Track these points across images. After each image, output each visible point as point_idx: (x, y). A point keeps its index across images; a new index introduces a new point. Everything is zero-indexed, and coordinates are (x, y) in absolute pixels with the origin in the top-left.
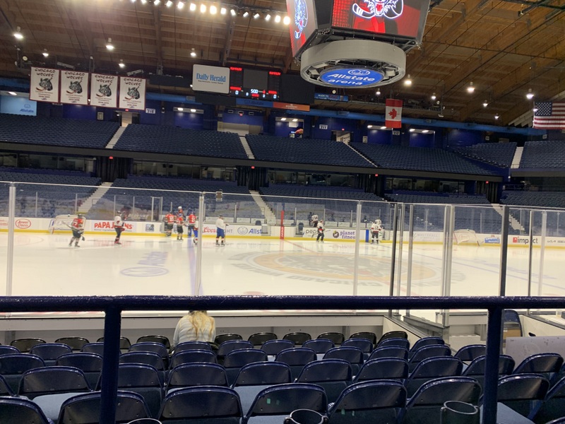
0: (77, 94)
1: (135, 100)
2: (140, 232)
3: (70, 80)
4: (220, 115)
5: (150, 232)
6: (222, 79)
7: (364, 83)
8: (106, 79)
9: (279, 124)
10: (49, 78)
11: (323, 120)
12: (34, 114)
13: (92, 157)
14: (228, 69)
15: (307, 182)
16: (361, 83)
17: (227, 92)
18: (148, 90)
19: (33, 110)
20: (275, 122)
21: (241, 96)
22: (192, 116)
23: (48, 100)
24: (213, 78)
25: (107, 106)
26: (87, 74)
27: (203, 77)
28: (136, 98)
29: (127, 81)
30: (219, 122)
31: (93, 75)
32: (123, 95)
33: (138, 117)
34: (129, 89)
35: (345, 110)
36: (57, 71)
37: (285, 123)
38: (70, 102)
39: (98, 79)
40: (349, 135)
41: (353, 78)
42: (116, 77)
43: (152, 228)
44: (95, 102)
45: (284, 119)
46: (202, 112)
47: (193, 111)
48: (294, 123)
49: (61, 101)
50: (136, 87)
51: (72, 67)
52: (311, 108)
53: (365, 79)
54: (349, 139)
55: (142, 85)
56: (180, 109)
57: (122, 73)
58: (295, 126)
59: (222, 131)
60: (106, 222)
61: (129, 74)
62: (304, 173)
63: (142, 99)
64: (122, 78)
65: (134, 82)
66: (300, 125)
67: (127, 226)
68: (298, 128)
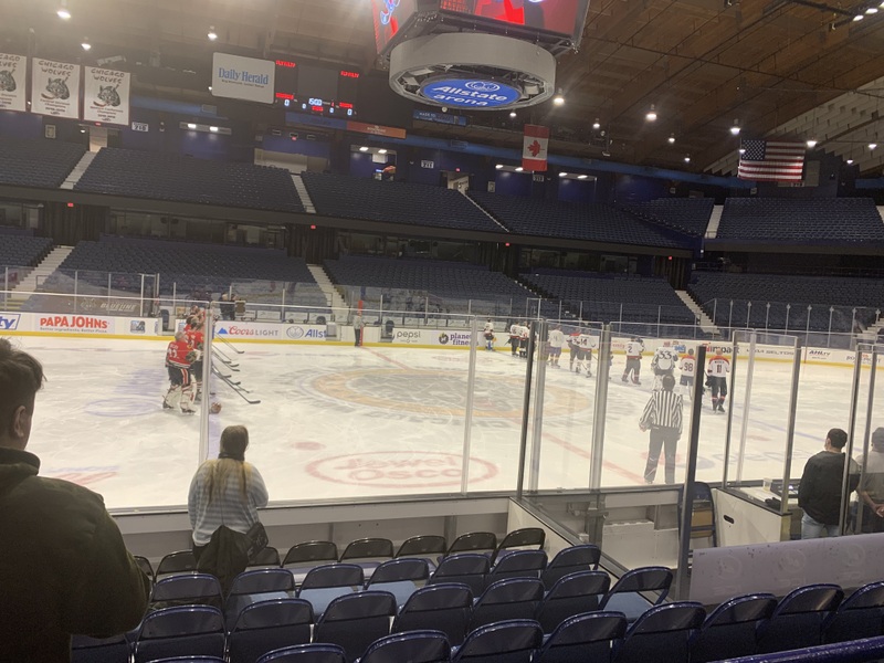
0: (6, 92)
1: (111, 107)
2: (122, 333)
4: (260, 138)
5: (139, 334)
6: (263, 80)
7: (491, 103)
8: (58, 69)
9: (357, 156)
11: (427, 153)
13: (37, 202)
14: (273, 63)
15: (401, 253)
16: (485, 103)
17: (271, 102)
18: (134, 93)
20: (351, 153)
21: (295, 108)
22: (212, 137)
24: (246, 76)
25: (62, 115)
26: (23, 59)
27: (230, 75)
28: (114, 105)
29: (97, 75)
30: (256, 150)
31: (36, 61)
32: (91, 98)
34: (101, 89)
35: (462, 138)
37: (367, 156)
39: (45, 67)
40: (466, 179)
41: (473, 94)
42: (77, 67)
43: (141, 327)
44: (40, 107)
45: (364, 149)
46: (228, 131)
47: (214, 129)
48: (380, 156)
52: (407, 133)
53: (491, 97)
54: (467, 185)
55: (123, 84)
56: (192, 126)
57: (86, 61)
58: (383, 161)
59: (263, 164)
60: (62, 316)
61: (101, 62)
62: (396, 238)
63: (125, 106)
64: (88, 69)
65: (111, 77)
66: (391, 160)
67: (98, 324)
68: (387, 165)
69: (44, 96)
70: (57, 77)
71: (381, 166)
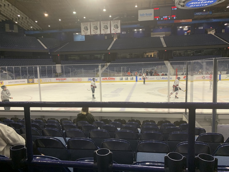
0: (96, 30)
1: (117, 29)
2: (118, 81)
3: (94, 25)
4: (152, 30)
5: (122, 81)
6: (151, 14)
7: (208, 4)
8: (106, 23)
9: (179, 30)
10: (87, 26)
11: (201, 25)
12: (84, 40)
13: (103, 54)
14: (153, 9)
15: (192, 55)
16: (207, 4)
17: (153, 20)
18: (121, 25)
19: (83, 39)
20: (177, 29)
21: (159, 20)
22: (141, 32)
23: (87, 34)
24: (147, 14)
25: (107, 33)
26: (99, 22)
27: (143, 15)
28: (117, 28)
29: (113, 22)
30: (151, 33)
31: (101, 22)
32: (112, 28)
33: (119, 35)
34: (114, 25)
35: (211, 18)
36: (89, 23)
37: (182, 29)
38: (94, 34)
39: (103, 23)
40: (214, 30)
41: (202, 3)
42: (109, 21)
43: (122, 79)
44: (103, 32)
45: (181, 27)
46: (144, 30)
47: (141, 30)
48: (186, 28)
49: (91, 34)
50: (117, 24)
51: (94, 20)
52: (192, 20)
53: (208, 2)
54: (215, 32)
55: (119, 23)
56: (135, 30)
57: (111, 19)
58: (187, 29)
59: (153, 36)
60: (106, 77)
61: (114, 19)
62: (190, 51)
63: (119, 28)
64: (111, 21)
65: (116, 22)
66: (189, 29)
67: (113, 79)
68: (188, 30)
69: (103, 30)
70: (106, 25)
71: (186, 31)
